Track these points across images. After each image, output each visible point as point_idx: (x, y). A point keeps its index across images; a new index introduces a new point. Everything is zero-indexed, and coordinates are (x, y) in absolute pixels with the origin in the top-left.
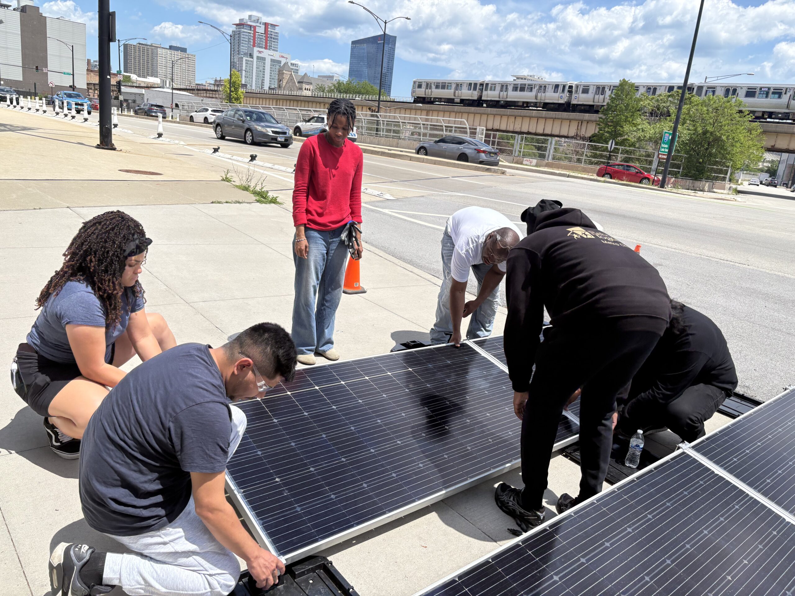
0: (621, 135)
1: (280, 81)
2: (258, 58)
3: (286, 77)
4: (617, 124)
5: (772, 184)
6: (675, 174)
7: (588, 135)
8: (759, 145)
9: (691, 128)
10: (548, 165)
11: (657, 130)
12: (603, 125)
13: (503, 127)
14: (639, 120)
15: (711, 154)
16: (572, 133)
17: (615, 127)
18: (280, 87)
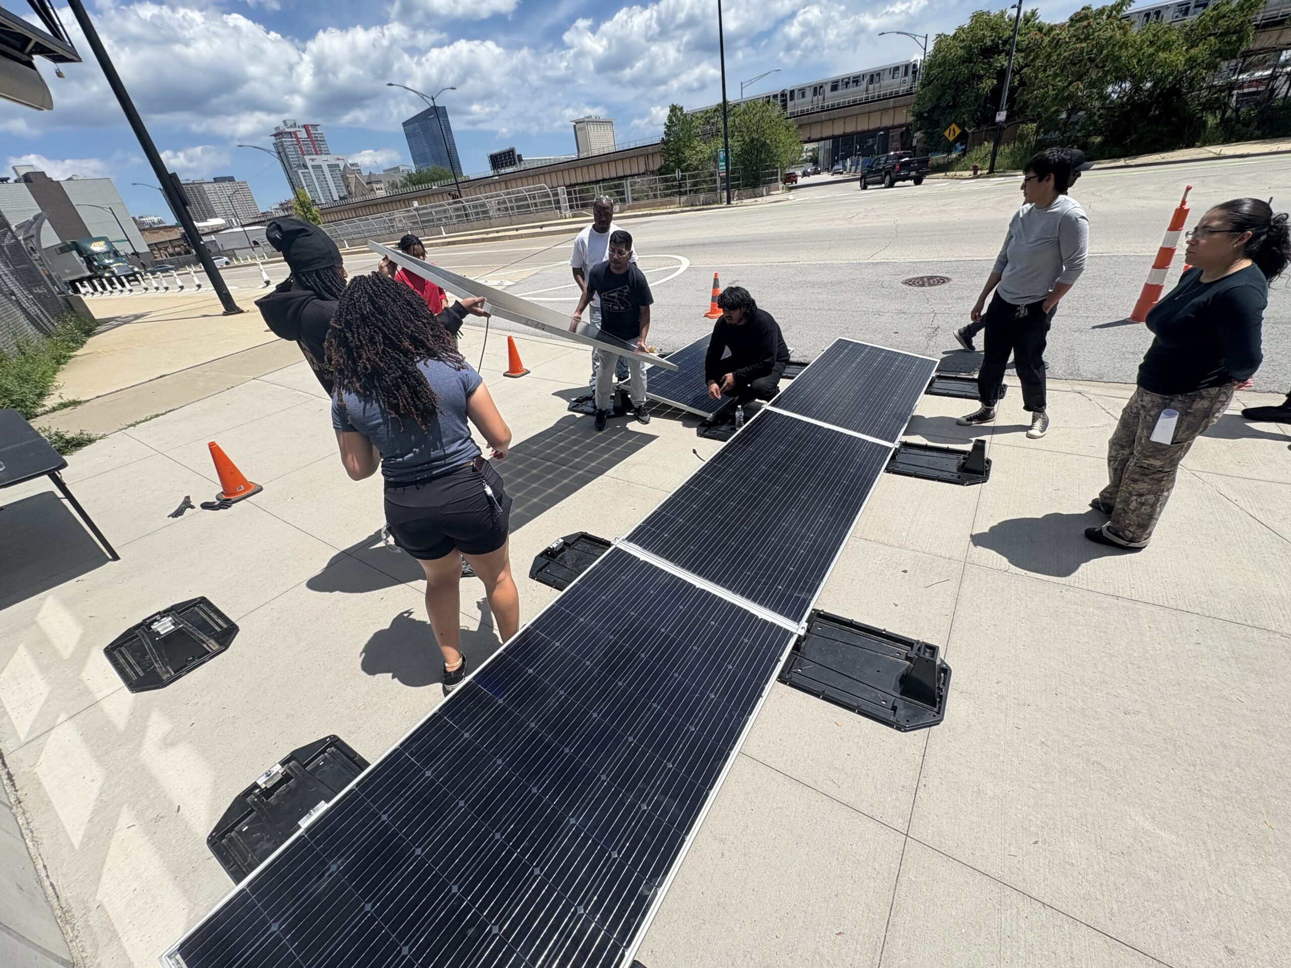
0: (684, 161)
1: (347, 187)
2: (313, 166)
3: (352, 182)
4: (678, 151)
5: (816, 172)
6: (737, 187)
7: (657, 167)
8: (798, 141)
9: (740, 139)
10: (631, 208)
11: (713, 149)
12: (667, 156)
13: (580, 181)
14: (696, 143)
15: (761, 161)
16: (642, 170)
17: (677, 155)
18: (350, 193)
